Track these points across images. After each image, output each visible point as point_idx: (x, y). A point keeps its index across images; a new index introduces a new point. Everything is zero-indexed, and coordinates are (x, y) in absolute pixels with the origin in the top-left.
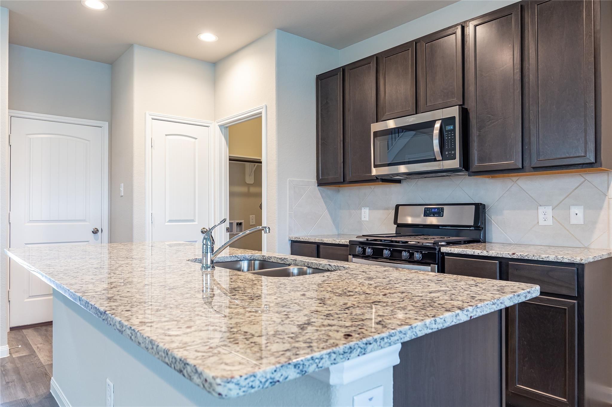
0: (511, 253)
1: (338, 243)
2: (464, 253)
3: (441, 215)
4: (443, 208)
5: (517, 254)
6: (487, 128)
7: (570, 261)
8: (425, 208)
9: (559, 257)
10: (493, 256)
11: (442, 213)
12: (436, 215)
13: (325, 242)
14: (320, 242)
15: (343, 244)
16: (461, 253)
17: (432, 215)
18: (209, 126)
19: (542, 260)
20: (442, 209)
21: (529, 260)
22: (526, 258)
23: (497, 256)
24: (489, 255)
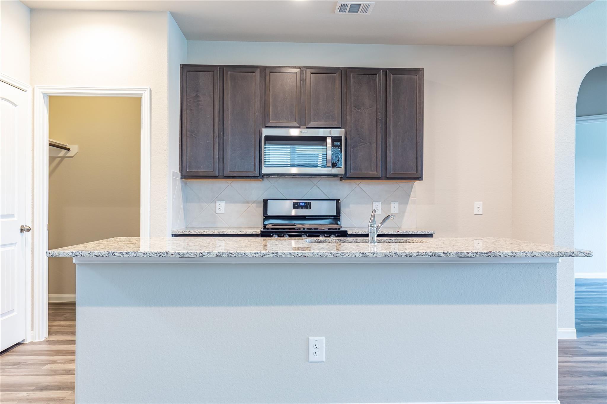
0: (396, 231)
1: (244, 234)
2: (366, 233)
3: (309, 208)
4: (310, 202)
5: (400, 231)
6: (358, 147)
7: (428, 234)
8: (293, 202)
9: (423, 231)
10: (385, 234)
11: (309, 206)
12: (304, 208)
13: (228, 233)
14: (220, 233)
15: (251, 233)
16: (364, 234)
17: (300, 208)
18: (27, 91)
19: (414, 234)
20: (308, 203)
21: (407, 234)
22: (405, 233)
23: (388, 233)
24: (383, 234)
